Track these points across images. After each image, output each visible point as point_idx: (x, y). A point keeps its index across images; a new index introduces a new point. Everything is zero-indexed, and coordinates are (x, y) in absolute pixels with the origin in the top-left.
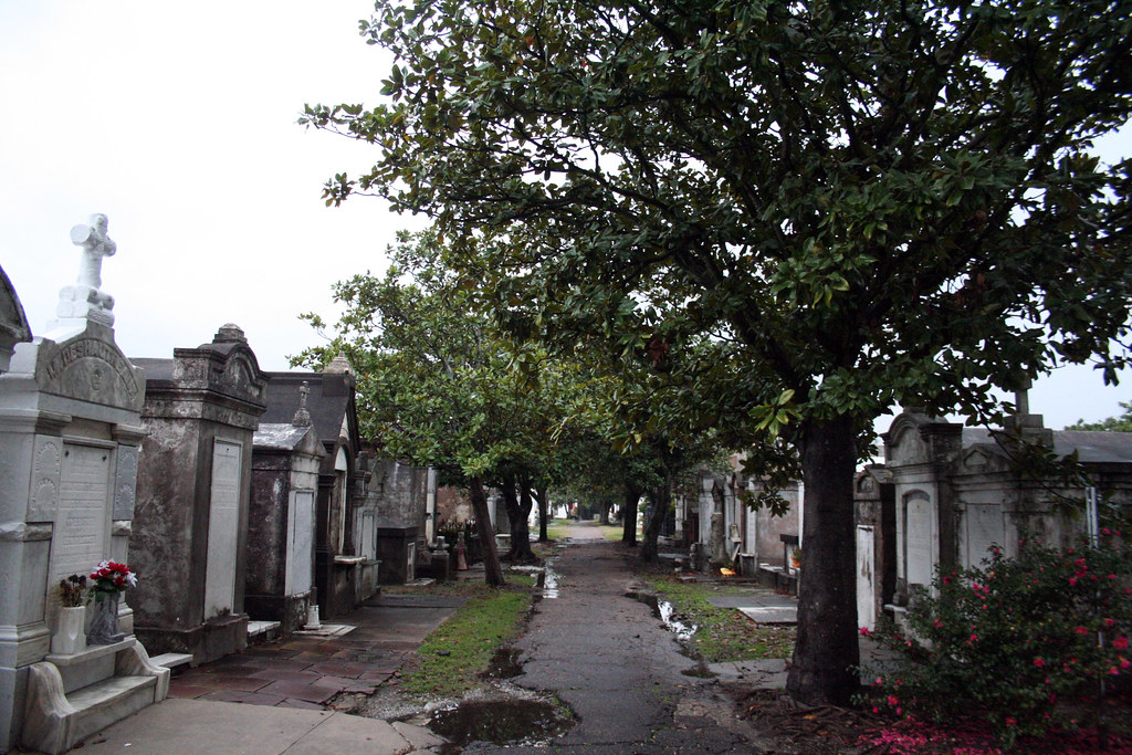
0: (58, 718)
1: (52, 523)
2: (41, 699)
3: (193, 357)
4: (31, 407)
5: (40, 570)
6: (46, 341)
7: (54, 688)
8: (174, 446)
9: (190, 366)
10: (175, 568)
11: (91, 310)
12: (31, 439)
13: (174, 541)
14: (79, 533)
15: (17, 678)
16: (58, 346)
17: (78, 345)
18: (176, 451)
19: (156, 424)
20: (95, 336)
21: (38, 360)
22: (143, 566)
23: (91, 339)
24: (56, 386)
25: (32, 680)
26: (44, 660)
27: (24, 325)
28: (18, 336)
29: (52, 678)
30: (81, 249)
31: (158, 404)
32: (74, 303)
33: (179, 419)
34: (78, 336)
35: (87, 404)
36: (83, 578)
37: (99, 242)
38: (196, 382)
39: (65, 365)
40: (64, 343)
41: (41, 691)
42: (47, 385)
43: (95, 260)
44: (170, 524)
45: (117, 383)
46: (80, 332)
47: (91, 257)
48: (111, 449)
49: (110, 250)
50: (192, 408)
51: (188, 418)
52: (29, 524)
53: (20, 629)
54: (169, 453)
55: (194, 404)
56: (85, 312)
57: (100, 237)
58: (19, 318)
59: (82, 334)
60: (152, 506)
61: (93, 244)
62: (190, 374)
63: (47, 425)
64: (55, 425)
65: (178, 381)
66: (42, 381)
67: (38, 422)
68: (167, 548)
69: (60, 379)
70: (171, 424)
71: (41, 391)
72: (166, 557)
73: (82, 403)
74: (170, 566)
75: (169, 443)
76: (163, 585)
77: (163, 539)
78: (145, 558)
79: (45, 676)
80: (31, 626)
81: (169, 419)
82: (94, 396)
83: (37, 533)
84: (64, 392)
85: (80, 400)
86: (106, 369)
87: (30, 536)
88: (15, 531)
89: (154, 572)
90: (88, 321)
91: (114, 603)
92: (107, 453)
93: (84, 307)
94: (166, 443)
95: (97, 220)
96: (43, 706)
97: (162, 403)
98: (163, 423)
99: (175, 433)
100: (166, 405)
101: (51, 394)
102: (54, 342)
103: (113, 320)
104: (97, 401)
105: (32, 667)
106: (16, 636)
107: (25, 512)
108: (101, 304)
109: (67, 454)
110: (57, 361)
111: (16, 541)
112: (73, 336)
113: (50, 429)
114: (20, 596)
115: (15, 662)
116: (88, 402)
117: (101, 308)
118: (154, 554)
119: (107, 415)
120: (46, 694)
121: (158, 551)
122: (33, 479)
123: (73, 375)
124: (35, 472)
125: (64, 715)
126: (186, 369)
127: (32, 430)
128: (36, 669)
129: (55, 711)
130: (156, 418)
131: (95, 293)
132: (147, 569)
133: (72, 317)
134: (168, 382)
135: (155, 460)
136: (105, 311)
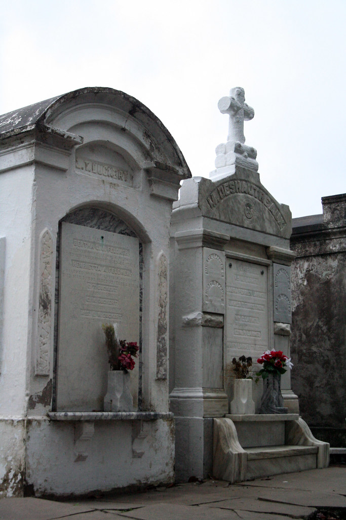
0: (232, 454)
1: (222, 315)
2: (222, 442)
3: (337, 202)
4: (198, 228)
5: (217, 350)
6: (204, 180)
7: (230, 435)
8: (331, 276)
9: (335, 209)
10: (340, 377)
11: (237, 158)
12: (201, 251)
13: (338, 354)
14: (247, 328)
15: (205, 424)
16: (214, 183)
17: (229, 184)
18: (333, 280)
19: (315, 261)
20: (243, 178)
21: (199, 193)
22: (315, 377)
23: (241, 180)
24: (215, 212)
25: (215, 427)
26: (224, 416)
27: (184, 165)
28: (181, 173)
29: (229, 428)
30: (227, 116)
31: (315, 245)
32: (226, 156)
33: (332, 254)
34: (230, 177)
35: (242, 229)
36: (250, 359)
37: (239, 108)
38: (341, 222)
39: (221, 199)
40: (218, 182)
41: (221, 435)
42: (208, 212)
43: (238, 122)
44: (333, 341)
45: (266, 215)
46: (230, 175)
47: (235, 120)
48: (267, 266)
49: (249, 114)
50: (341, 243)
51: (339, 252)
52: (205, 313)
53: (205, 390)
54: (327, 283)
55: (342, 240)
56: (233, 160)
57: (239, 104)
58: (180, 161)
59: (232, 176)
60: (318, 327)
61: (234, 110)
62: (336, 216)
63: (210, 241)
64: (218, 241)
65: (328, 223)
66: (204, 208)
67: (204, 238)
68: (333, 361)
69: (218, 208)
70: (326, 259)
71: (204, 216)
72: (333, 368)
73: (237, 227)
74: (336, 375)
75: (326, 275)
76: (333, 391)
77: (328, 353)
78: (317, 369)
79: (224, 425)
80: (213, 390)
81: (325, 255)
82: (247, 223)
83: (211, 321)
84: (223, 218)
85: (236, 225)
86: (255, 203)
87: (206, 321)
88: (195, 319)
89: (324, 381)
90: (236, 167)
91: (276, 382)
92: (264, 269)
93: (232, 157)
94: (324, 275)
95: (235, 92)
96: (224, 447)
97: (318, 243)
98: (321, 260)
99: (331, 266)
100: (321, 244)
101: (212, 219)
102: (210, 180)
103: (258, 166)
104: (250, 227)
105: (215, 419)
106: (201, 394)
107: (201, 304)
108: (246, 154)
109: (230, 266)
110: (214, 195)
111: (197, 326)
112: (225, 177)
113: (213, 244)
114: (203, 365)
115: (202, 413)
116: (243, 227)
117: (245, 157)
118: (323, 367)
119: (260, 239)
120: (225, 438)
121: (326, 363)
122: (205, 280)
123: (228, 206)
124: (205, 275)
125: (237, 453)
126: (333, 213)
127: (200, 244)
128: (218, 421)
129: (231, 449)
130: (314, 256)
131: (240, 146)
132: (318, 379)
133: (225, 166)
134: (320, 225)
135: (317, 290)
136: (250, 160)
